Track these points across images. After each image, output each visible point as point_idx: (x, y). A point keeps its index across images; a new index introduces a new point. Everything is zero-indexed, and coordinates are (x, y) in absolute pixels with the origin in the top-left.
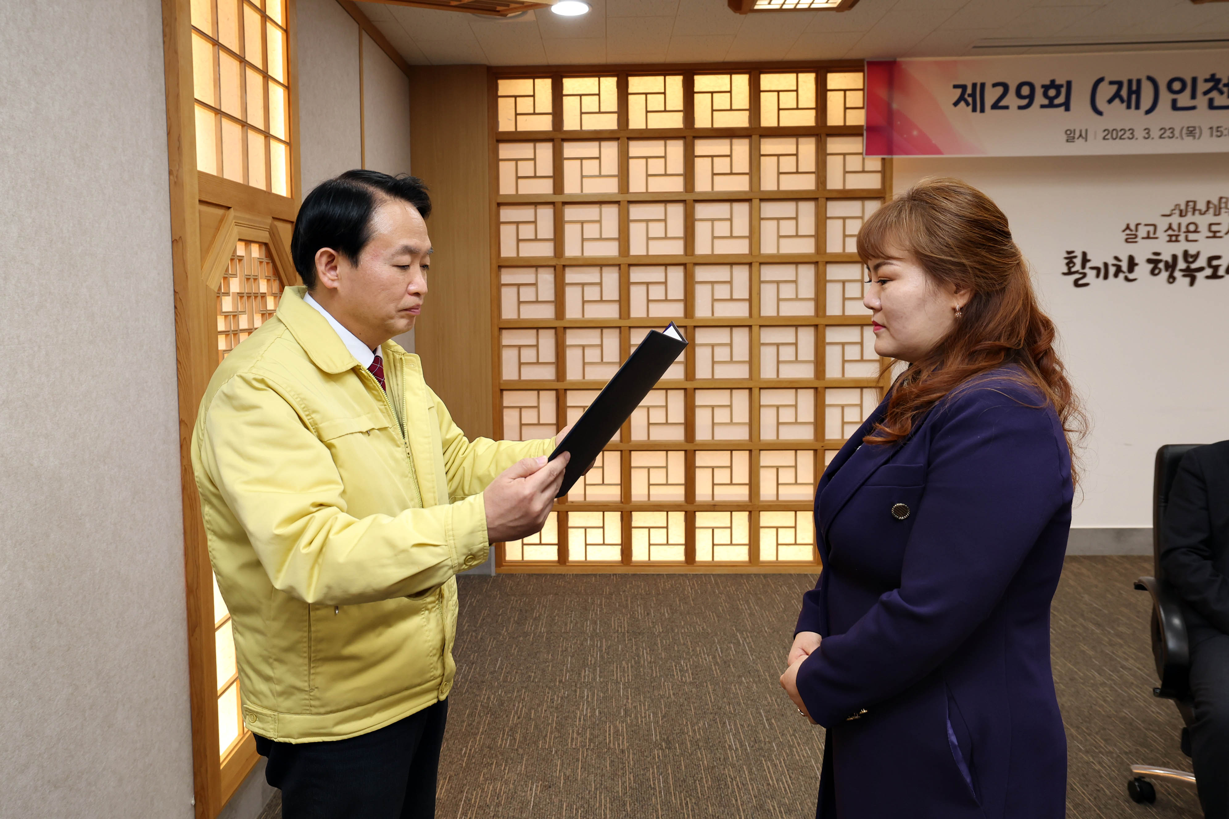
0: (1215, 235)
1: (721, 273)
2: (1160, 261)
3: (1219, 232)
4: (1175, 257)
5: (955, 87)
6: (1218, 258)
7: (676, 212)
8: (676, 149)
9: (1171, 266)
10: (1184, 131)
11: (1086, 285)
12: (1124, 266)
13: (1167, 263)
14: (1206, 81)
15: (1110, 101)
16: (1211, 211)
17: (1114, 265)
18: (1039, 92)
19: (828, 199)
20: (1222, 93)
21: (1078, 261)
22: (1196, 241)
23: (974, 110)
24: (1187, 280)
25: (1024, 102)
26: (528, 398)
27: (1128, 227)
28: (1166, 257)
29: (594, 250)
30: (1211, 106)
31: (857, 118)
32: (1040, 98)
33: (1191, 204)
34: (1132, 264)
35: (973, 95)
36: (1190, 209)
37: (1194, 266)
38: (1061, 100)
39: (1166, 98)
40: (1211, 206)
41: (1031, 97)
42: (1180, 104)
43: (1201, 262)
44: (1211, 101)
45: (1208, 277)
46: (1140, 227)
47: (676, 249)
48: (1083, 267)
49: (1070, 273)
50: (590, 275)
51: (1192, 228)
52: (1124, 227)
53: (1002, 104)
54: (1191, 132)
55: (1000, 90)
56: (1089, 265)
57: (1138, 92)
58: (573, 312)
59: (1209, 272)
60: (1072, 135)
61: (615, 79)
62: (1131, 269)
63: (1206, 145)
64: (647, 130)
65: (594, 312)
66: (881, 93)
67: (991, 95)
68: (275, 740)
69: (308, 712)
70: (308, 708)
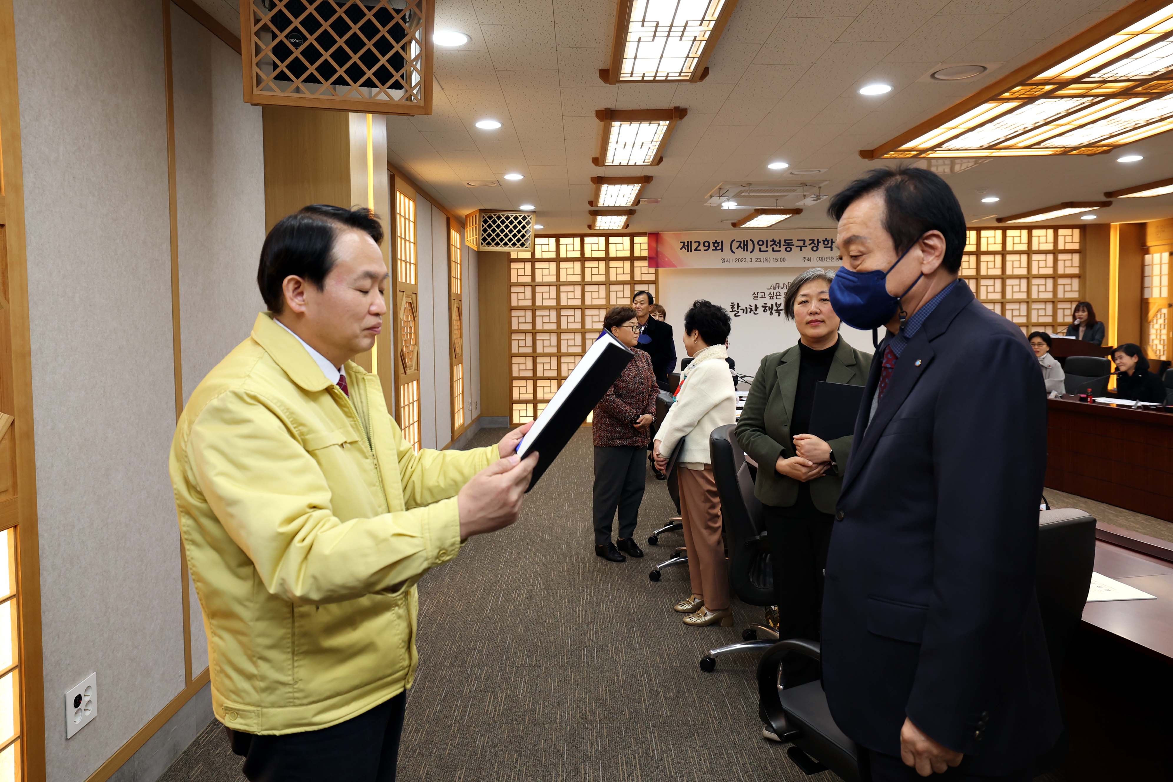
2: (767, 306)
4: (772, 305)
5: (681, 242)
7: (578, 289)
8: (578, 265)
9: (771, 309)
10: (764, 259)
11: (739, 316)
12: (753, 309)
13: (769, 307)
14: (771, 241)
15: (737, 248)
17: (749, 308)
18: (711, 245)
19: (635, 284)
20: (777, 246)
21: (736, 307)
23: (688, 251)
24: (778, 314)
25: (707, 248)
26: (522, 360)
27: (754, 293)
28: (769, 305)
29: (547, 303)
30: (773, 250)
31: (645, 254)
32: (712, 247)
33: (778, 285)
34: (756, 308)
35: (687, 246)
36: (777, 287)
37: (779, 309)
38: (720, 247)
39: (757, 247)
41: (709, 246)
42: (762, 250)
44: (773, 248)
46: (758, 294)
47: (578, 302)
48: (738, 309)
49: (733, 311)
50: (546, 313)
51: (778, 294)
53: (698, 249)
54: (767, 260)
55: (697, 244)
56: (740, 308)
57: (747, 245)
58: (539, 326)
60: (724, 261)
61: (555, 239)
62: (756, 310)
63: (772, 264)
64: (567, 258)
65: (547, 327)
66: (654, 244)
67: (694, 246)
68: (259, 734)
69: (292, 704)
70: (291, 700)
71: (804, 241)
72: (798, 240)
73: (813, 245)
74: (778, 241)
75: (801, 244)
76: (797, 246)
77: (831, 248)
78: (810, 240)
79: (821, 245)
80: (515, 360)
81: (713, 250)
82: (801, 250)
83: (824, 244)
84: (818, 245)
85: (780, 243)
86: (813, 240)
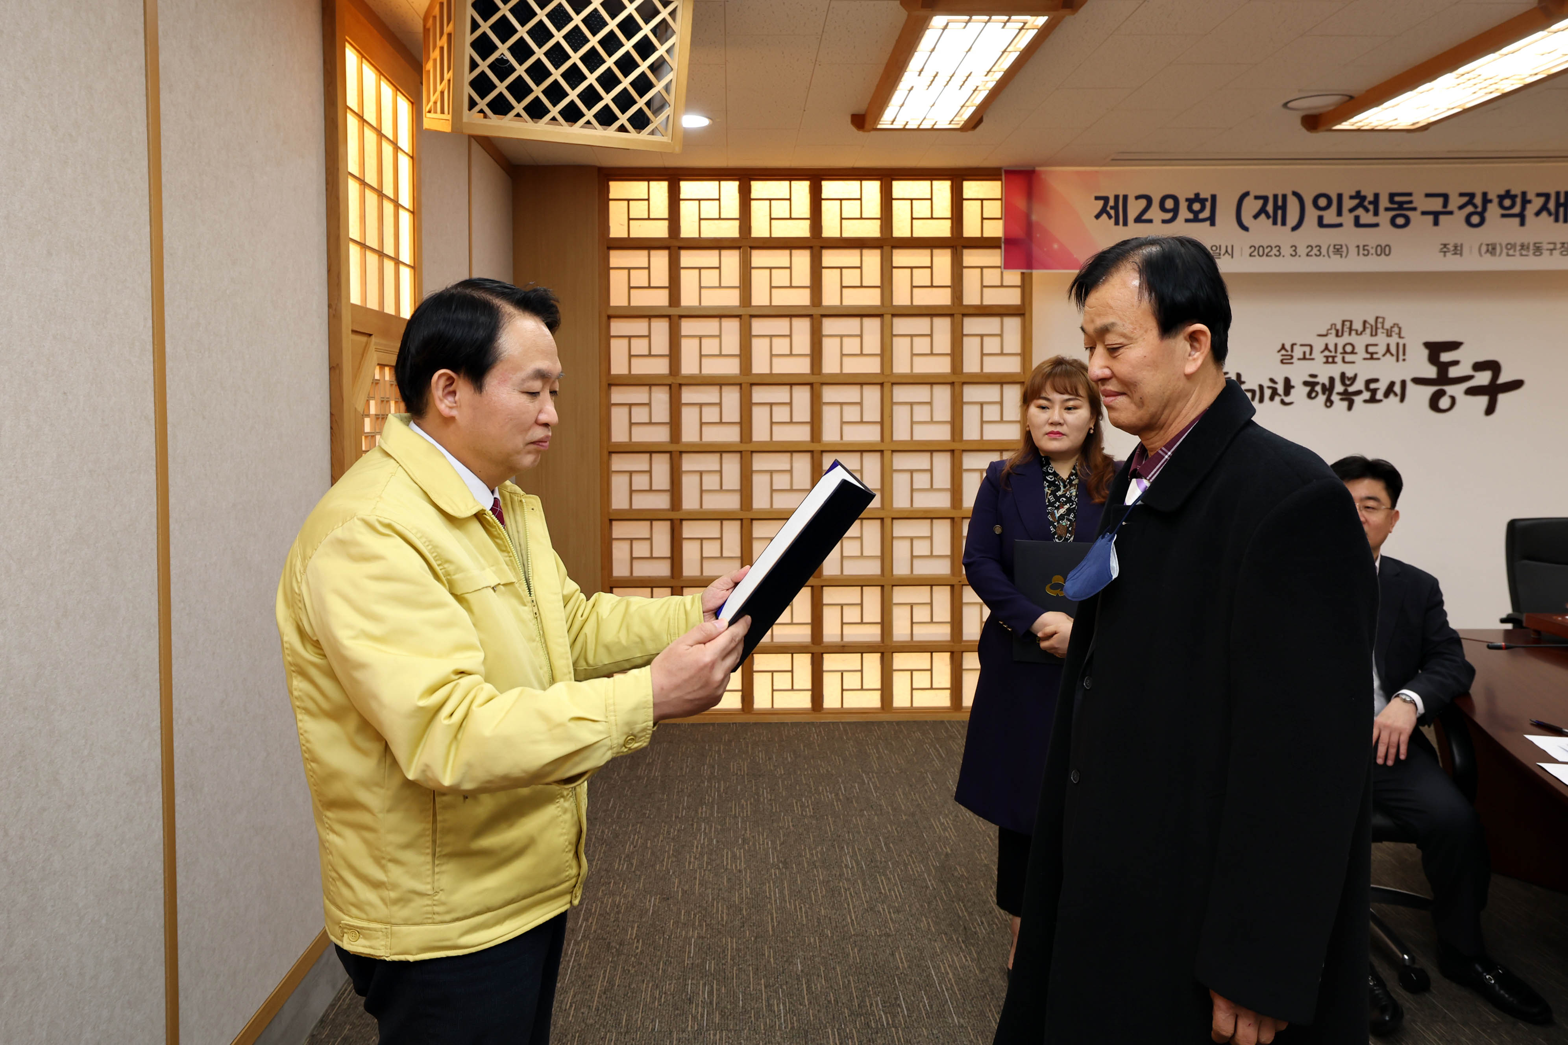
0: (1372, 357)
1: (851, 394)
2: (1317, 383)
3: (1376, 353)
4: (1332, 380)
5: (1097, 198)
6: (1376, 380)
7: (803, 327)
8: (802, 258)
9: (1328, 390)
10: (1331, 249)
12: (1280, 389)
13: (1324, 385)
14: (1352, 197)
15: (1256, 217)
16: (1368, 331)
17: (1269, 387)
18: (1183, 205)
19: (964, 315)
20: (1367, 210)
22: (1353, 363)
23: (1117, 223)
24: (1345, 404)
25: (1169, 216)
26: (640, 529)
27: (1283, 348)
28: (1323, 379)
29: (713, 368)
30: (1357, 223)
31: (995, 230)
32: (1184, 213)
33: (1348, 324)
34: (1288, 386)
35: (1115, 208)
36: (1346, 330)
37: (1351, 389)
38: (1206, 214)
39: (1312, 214)
40: (1367, 325)
41: (1175, 211)
42: (1325, 222)
43: (1359, 385)
44: (1357, 218)
45: (1366, 401)
46: (1295, 347)
47: (803, 366)
50: (709, 395)
51: (1349, 349)
52: (1280, 347)
53: (1145, 217)
54: (1338, 250)
55: (1143, 203)
57: (1284, 208)
58: (690, 434)
59: (1367, 395)
60: (1218, 251)
61: (737, 183)
62: (1287, 392)
63: (1353, 264)
64: (771, 239)
65: (713, 435)
66: (1021, 203)
67: (1135, 208)
68: (387, 959)
69: (430, 921)
70: (430, 916)
71: (1446, 197)
72: (1428, 195)
73: (1470, 209)
74: (1370, 198)
75: (1436, 204)
76: (1424, 213)
77: (1522, 217)
78: (1462, 195)
79: (1493, 210)
80: (620, 530)
81: (1187, 221)
82: (1436, 223)
83: (1501, 205)
84: (1485, 209)
85: (1376, 202)
86: (1472, 196)
